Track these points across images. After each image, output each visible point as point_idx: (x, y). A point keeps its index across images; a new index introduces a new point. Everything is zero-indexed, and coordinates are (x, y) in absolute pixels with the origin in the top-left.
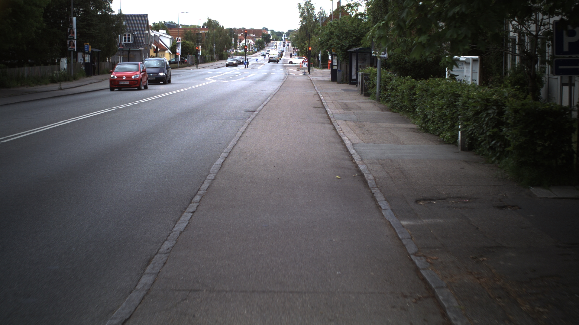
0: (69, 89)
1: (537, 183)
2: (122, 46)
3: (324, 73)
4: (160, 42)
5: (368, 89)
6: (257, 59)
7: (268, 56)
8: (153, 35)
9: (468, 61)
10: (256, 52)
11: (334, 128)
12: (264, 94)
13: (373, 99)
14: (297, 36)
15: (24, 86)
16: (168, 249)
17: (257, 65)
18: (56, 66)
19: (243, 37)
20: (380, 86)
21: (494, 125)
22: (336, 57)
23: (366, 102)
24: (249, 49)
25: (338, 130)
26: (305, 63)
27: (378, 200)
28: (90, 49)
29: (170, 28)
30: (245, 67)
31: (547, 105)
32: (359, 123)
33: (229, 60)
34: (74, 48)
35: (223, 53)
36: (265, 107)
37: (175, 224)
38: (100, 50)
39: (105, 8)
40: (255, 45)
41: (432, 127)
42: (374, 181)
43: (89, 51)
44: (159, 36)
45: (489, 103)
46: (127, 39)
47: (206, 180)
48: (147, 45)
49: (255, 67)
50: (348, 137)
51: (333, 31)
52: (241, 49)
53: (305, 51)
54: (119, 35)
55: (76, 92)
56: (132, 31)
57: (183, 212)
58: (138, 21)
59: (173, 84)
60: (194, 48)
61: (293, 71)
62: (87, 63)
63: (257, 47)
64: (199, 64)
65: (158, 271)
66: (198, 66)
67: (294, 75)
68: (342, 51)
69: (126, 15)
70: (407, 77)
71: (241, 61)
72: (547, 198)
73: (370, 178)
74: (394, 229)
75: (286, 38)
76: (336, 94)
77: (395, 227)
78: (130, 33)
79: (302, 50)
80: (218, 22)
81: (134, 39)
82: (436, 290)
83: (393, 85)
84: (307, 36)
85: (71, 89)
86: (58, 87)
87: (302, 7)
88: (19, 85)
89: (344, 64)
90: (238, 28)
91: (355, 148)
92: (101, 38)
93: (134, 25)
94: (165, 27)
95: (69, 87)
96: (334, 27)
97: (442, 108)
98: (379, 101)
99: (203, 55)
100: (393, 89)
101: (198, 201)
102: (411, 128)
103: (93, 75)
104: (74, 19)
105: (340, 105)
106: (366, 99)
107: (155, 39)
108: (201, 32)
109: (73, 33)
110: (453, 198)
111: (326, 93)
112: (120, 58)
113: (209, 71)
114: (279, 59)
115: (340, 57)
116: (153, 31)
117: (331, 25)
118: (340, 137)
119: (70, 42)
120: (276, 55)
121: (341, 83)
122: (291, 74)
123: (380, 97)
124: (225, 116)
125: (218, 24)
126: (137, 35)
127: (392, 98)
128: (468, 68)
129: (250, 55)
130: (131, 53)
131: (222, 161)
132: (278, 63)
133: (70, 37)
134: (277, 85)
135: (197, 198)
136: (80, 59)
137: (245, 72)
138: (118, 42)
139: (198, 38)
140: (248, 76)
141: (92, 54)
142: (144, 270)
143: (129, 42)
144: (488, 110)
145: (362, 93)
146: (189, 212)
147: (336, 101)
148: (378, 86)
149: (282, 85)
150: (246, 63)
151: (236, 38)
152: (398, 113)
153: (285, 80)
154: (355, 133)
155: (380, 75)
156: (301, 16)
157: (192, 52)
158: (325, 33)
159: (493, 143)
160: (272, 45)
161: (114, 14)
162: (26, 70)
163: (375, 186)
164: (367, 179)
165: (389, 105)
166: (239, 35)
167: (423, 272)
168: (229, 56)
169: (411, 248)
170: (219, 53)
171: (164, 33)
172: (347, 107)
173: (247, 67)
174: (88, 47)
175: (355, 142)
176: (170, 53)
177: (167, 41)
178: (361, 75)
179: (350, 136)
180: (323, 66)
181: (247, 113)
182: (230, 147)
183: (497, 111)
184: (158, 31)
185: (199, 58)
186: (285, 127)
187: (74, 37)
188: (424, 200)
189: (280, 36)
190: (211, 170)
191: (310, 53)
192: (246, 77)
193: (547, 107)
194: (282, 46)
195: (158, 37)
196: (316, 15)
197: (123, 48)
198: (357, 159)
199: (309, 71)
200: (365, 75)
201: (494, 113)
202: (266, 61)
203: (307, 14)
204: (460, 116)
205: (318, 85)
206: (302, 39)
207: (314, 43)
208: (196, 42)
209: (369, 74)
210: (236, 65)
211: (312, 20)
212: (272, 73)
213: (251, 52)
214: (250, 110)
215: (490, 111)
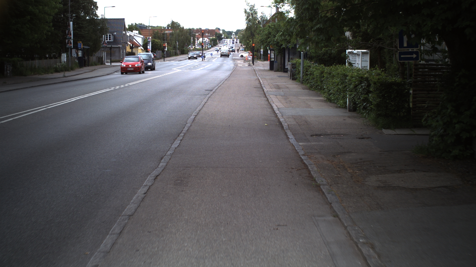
0: (70, 77)
1: (387, 127)
2: (106, 44)
3: (265, 64)
4: (134, 40)
5: (295, 75)
6: (212, 54)
7: (220, 51)
8: (129, 35)
9: (359, 54)
10: (210, 48)
11: (268, 100)
12: (218, 80)
13: (299, 82)
14: (244, 35)
15: (36, 74)
16: (171, 154)
17: (212, 58)
18: (58, 60)
19: (199, 36)
20: (303, 72)
21: (365, 93)
22: (273, 52)
23: (293, 84)
24: (205, 45)
25: (270, 101)
26: (250, 56)
27: (288, 135)
28: (82, 47)
29: (142, 29)
30: (202, 60)
31: (393, 79)
32: (285, 97)
33: (191, 54)
34: (71, 46)
35: (184, 49)
36: (220, 87)
37: (172, 145)
38: (89, 47)
39: (92, 14)
40: (209, 43)
41: (333, 97)
42: (288, 126)
43: (81, 48)
44: (133, 35)
45: (362, 79)
46: (108, 38)
47: (186, 127)
48: (124, 42)
49: (211, 60)
50: (276, 104)
51: (271, 31)
52: (198, 45)
53: (250, 47)
54: (103, 36)
55: (77, 79)
56: (112, 31)
57: (175, 140)
58: (117, 23)
59: (156, 70)
60: (162, 45)
61: (240, 63)
62: (80, 57)
63: (211, 44)
64: (165, 58)
65: (168, 161)
66: (165, 59)
67: (241, 66)
68: (278, 47)
69: (108, 19)
70: (321, 65)
71: (200, 55)
72: (390, 134)
73: (285, 125)
74: (294, 146)
75: (235, 37)
76: (272, 79)
77: (295, 145)
78: (111, 33)
79: (248, 47)
80: (179, 24)
81: (114, 38)
82: (308, 166)
83: (311, 71)
84: (251, 35)
85: (72, 77)
86: (62, 75)
87: (248, 12)
88: (33, 74)
89: (279, 57)
90: (195, 28)
91: (279, 110)
92: (89, 38)
93: (114, 27)
94: (138, 28)
95: (70, 75)
96: (271, 28)
97: (338, 85)
98: (302, 83)
99: (169, 51)
100: (311, 74)
101: (183, 136)
102: (320, 100)
103: (84, 67)
104: (71, 23)
105: (273, 86)
106: (293, 82)
107: (130, 38)
108: (166, 32)
109: (71, 34)
110: (334, 134)
111: (265, 79)
112: (104, 53)
113: (173, 63)
114: (229, 54)
115: (276, 52)
116: (128, 31)
117: (269, 27)
118: (271, 105)
119: (68, 41)
120: (226, 51)
121: (277, 72)
122: (239, 65)
123: (303, 80)
124: (192, 93)
125: (179, 25)
126: (117, 35)
127: (310, 80)
128: (359, 58)
129: (206, 50)
130: (112, 49)
131: (194, 117)
132: (228, 57)
133: (68, 37)
134: (228, 73)
135: (182, 134)
136: (73, 54)
137: (202, 64)
138: (103, 41)
139: (164, 37)
140: (206, 67)
141: (83, 50)
142: (160, 161)
143: (110, 41)
144: (362, 84)
145: (291, 78)
146: (178, 140)
147: (271, 83)
148: (301, 73)
149: (232, 73)
150: (203, 57)
151: (194, 36)
152: (315, 91)
153: (234, 69)
154: (281, 103)
155: (303, 64)
156: (246, 20)
157: (160, 48)
158: (264, 33)
159: (364, 104)
160: (223, 42)
161: (99, 18)
162: (37, 63)
163: (288, 129)
164: (283, 125)
165: (309, 85)
166: (196, 34)
167: (304, 161)
168: (189, 51)
169: (301, 153)
170: (181, 49)
171: (137, 34)
172: (278, 87)
173: (204, 60)
174: (81, 45)
175: (280, 107)
176: (142, 49)
177: (139, 40)
178: (290, 64)
179: (277, 104)
180: (265, 59)
181: (207, 91)
182: (198, 110)
183: (367, 84)
184: (132, 31)
185: (165, 52)
186: (234, 99)
187: (71, 37)
188: (316, 135)
189: (230, 35)
190: (188, 122)
191: (253, 48)
192: (203, 68)
193: (393, 80)
194: (231, 43)
195: (132, 37)
196: (258, 18)
197: (106, 45)
198: (279, 116)
199: (253, 63)
200: (293, 64)
201: (365, 85)
202: (219, 55)
203: (251, 18)
204: (347, 89)
205: (259, 73)
206: (248, 37)
207: (257, 40)
208: (162, 40)
209: (296, 64)
210: (196, 58)
211: (256, 22)
212: (224, 64)
213: (206, 48)
214: (209, 90)
215: (362, 85)
